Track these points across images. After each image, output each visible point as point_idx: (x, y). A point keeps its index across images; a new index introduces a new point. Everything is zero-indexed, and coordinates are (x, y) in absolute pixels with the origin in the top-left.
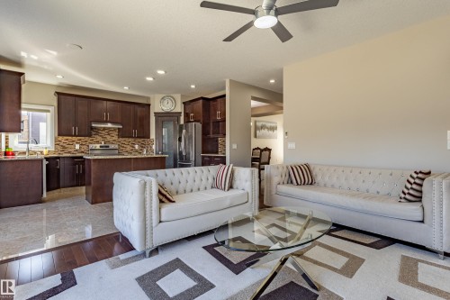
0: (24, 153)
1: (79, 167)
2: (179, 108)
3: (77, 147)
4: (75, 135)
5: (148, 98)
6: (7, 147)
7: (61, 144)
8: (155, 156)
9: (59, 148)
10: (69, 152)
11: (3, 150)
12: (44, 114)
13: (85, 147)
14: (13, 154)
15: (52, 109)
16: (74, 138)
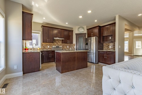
0: (31, 49)
1: (50, 55)
3: (49, 47)
4: (48, 42)
5: (72, 28)
6: (26, 47)
7: (43, 46)
8: (75, 51)
9: (43, 47)
10: (46, 49)
11: (25, 48)
12: (38, 34)
13: (51, 47)
14: (28, 50)
15: (40, 32)
16: (48, 43)
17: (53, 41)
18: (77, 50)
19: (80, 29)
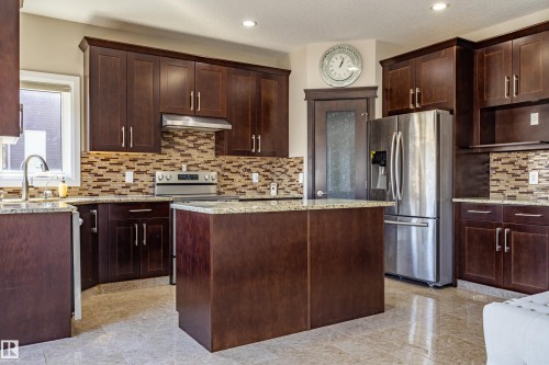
0: (16, 193)
1: (141, 229)
2: (371, 77)
3: (129, 177)
4: (127, 149)
5: (284, 56)
7: (95, 170)
8: (305, 204)
9: (90, 179)
10: (112, 191)
12: (55, 96)
13: (144, 177)
15: (75, 83)
17: (157, 139)
18: (313, 196)
19: (335, 62)
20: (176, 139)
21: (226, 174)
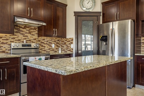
2: (99, 8)
13: (6, 46)
17: (12, 28)
20: (21, 29)
21: (42, 44)
